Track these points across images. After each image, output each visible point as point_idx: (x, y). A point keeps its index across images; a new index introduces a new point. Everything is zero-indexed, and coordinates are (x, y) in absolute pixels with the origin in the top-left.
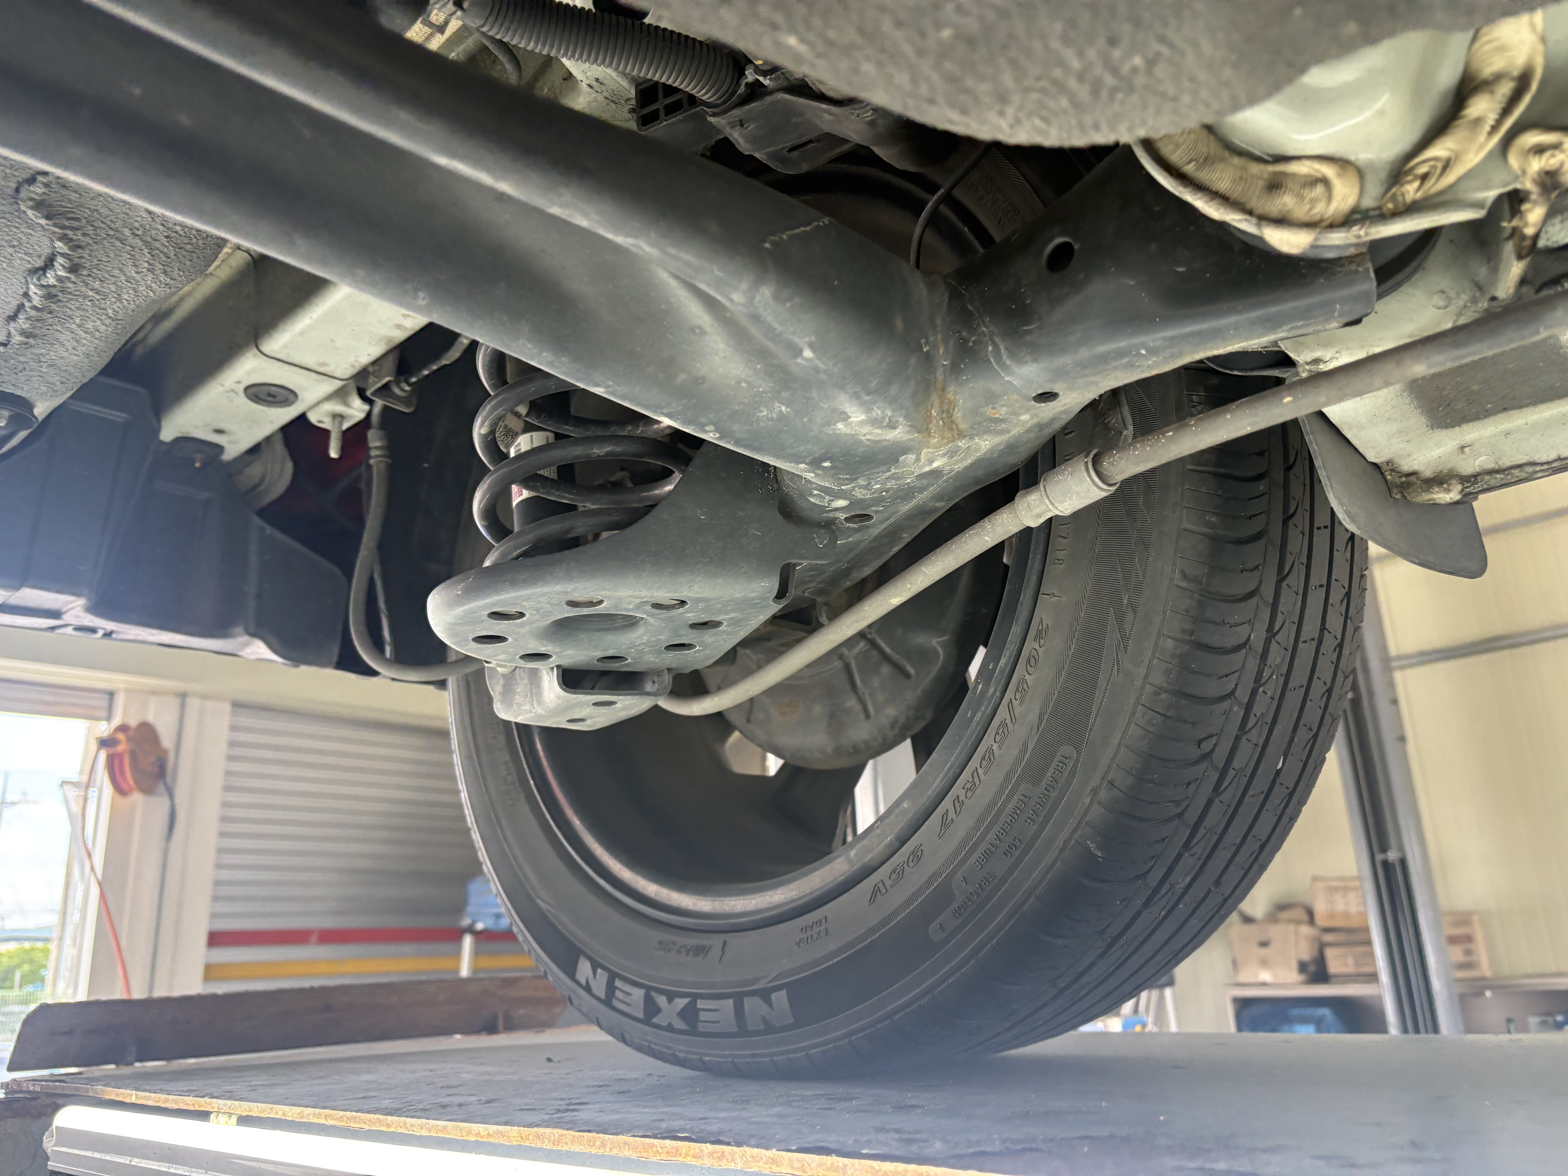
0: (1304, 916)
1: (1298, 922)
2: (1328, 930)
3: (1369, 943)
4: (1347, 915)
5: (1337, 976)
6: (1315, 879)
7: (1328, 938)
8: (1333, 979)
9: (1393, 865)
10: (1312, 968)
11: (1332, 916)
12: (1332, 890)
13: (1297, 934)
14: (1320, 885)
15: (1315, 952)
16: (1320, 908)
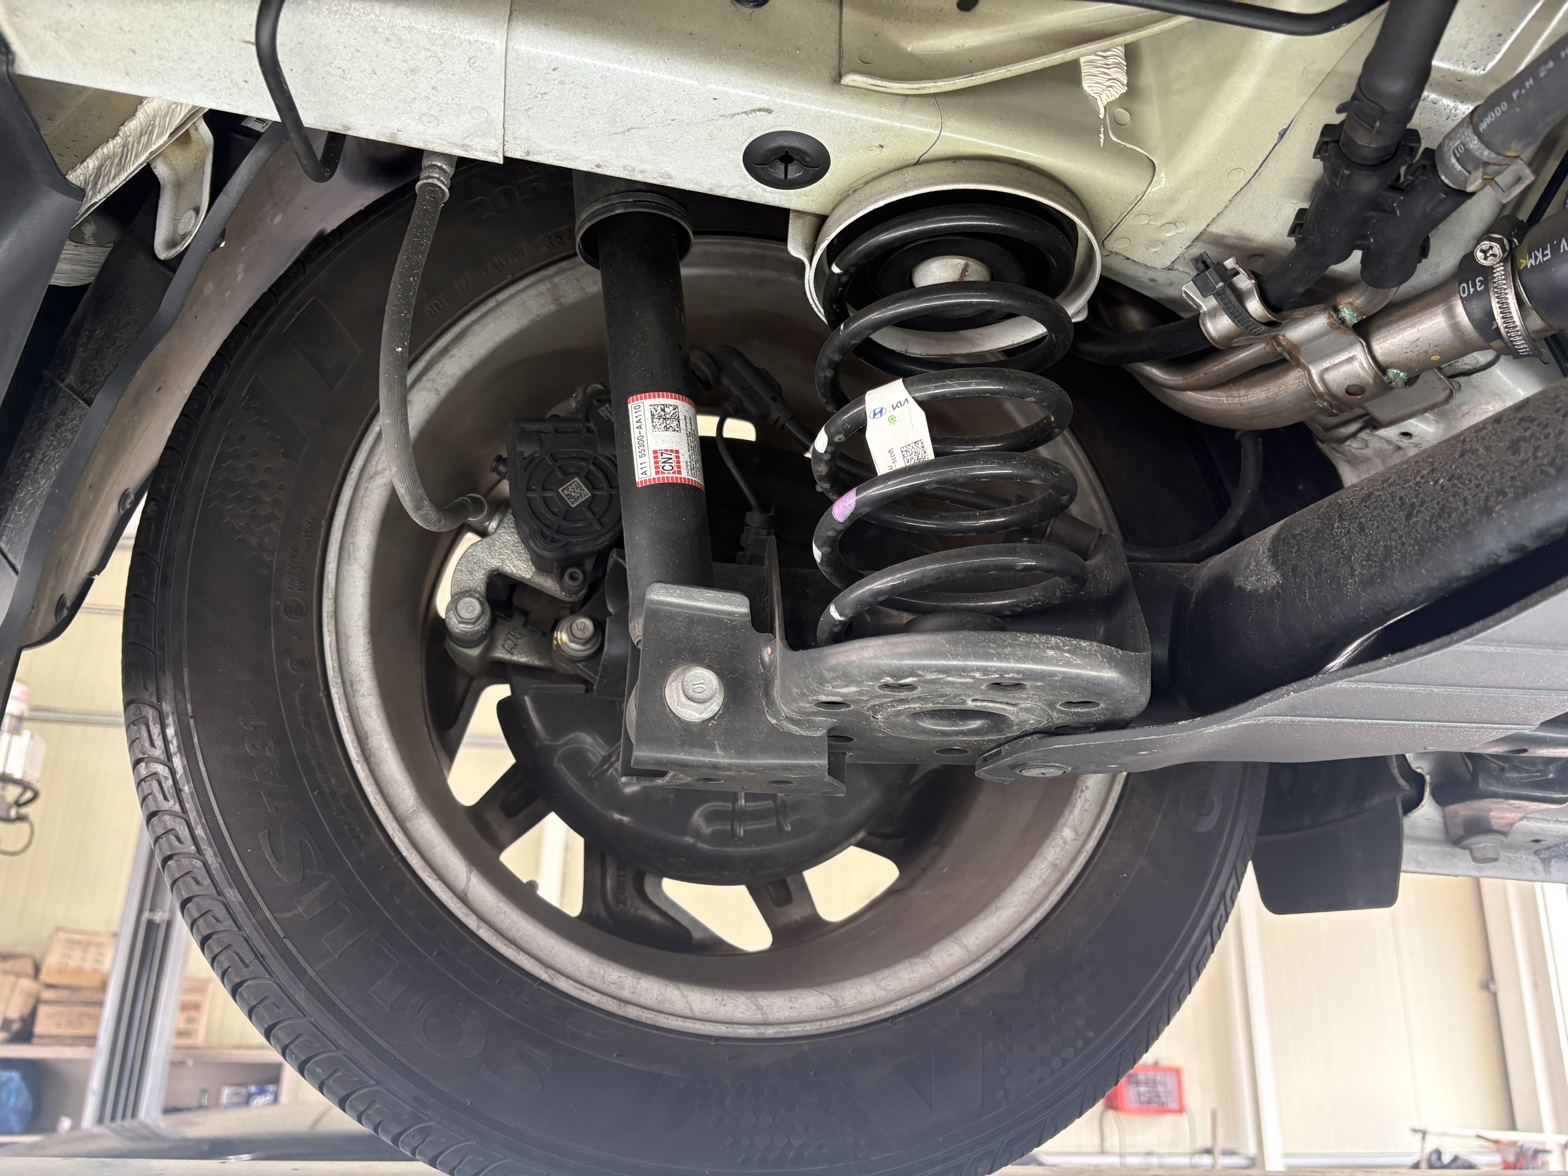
0: (30, 969)
1: (19, 975)
2: (50, 986)
3: (100, 1004)
4: (79, 971)
5: (42, 1037)
6: (58, 929)
7: (48, 994)
8: (35, 1040)
9: (158, 925)
10: (16, 1026)
11: (60, 972)
12: (72, 943)
13: (14, 987)
14: (62, 935)
15: (27, 1011)
16: (52, 961)
